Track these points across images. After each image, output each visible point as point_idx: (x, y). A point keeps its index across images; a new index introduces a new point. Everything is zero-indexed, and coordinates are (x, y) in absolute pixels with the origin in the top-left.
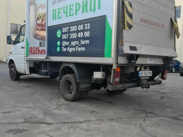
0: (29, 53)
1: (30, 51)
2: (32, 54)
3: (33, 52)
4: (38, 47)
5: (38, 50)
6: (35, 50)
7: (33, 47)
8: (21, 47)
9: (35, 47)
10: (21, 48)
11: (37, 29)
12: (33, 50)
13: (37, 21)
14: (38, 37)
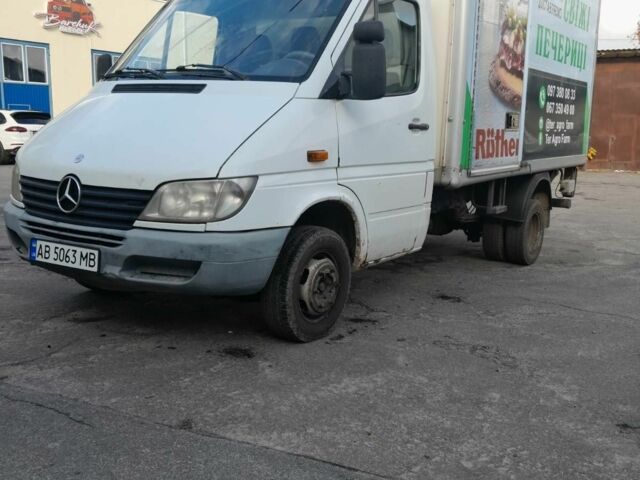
0: (474, 154)
1: (478, 143)
2: (483, 157)
3: (488, 150)
4: (503, 131)
5: (500, 141)
6: (493, 141)
7: (489, 130)
8: (411, 122)
9: (493, 130)
10: (411, 127)
11: (503, 64)
12: (488, 141)
13: (503, 34)
14: (504, 93)
